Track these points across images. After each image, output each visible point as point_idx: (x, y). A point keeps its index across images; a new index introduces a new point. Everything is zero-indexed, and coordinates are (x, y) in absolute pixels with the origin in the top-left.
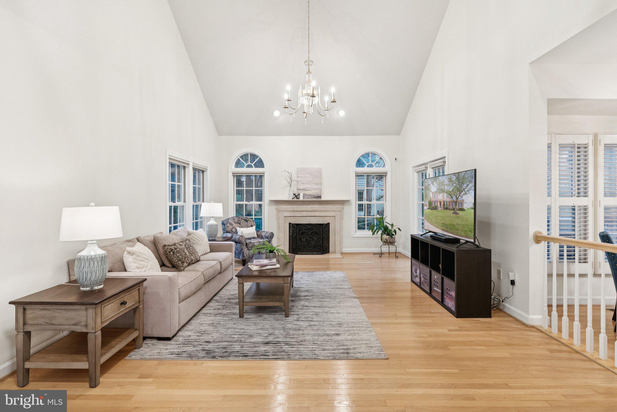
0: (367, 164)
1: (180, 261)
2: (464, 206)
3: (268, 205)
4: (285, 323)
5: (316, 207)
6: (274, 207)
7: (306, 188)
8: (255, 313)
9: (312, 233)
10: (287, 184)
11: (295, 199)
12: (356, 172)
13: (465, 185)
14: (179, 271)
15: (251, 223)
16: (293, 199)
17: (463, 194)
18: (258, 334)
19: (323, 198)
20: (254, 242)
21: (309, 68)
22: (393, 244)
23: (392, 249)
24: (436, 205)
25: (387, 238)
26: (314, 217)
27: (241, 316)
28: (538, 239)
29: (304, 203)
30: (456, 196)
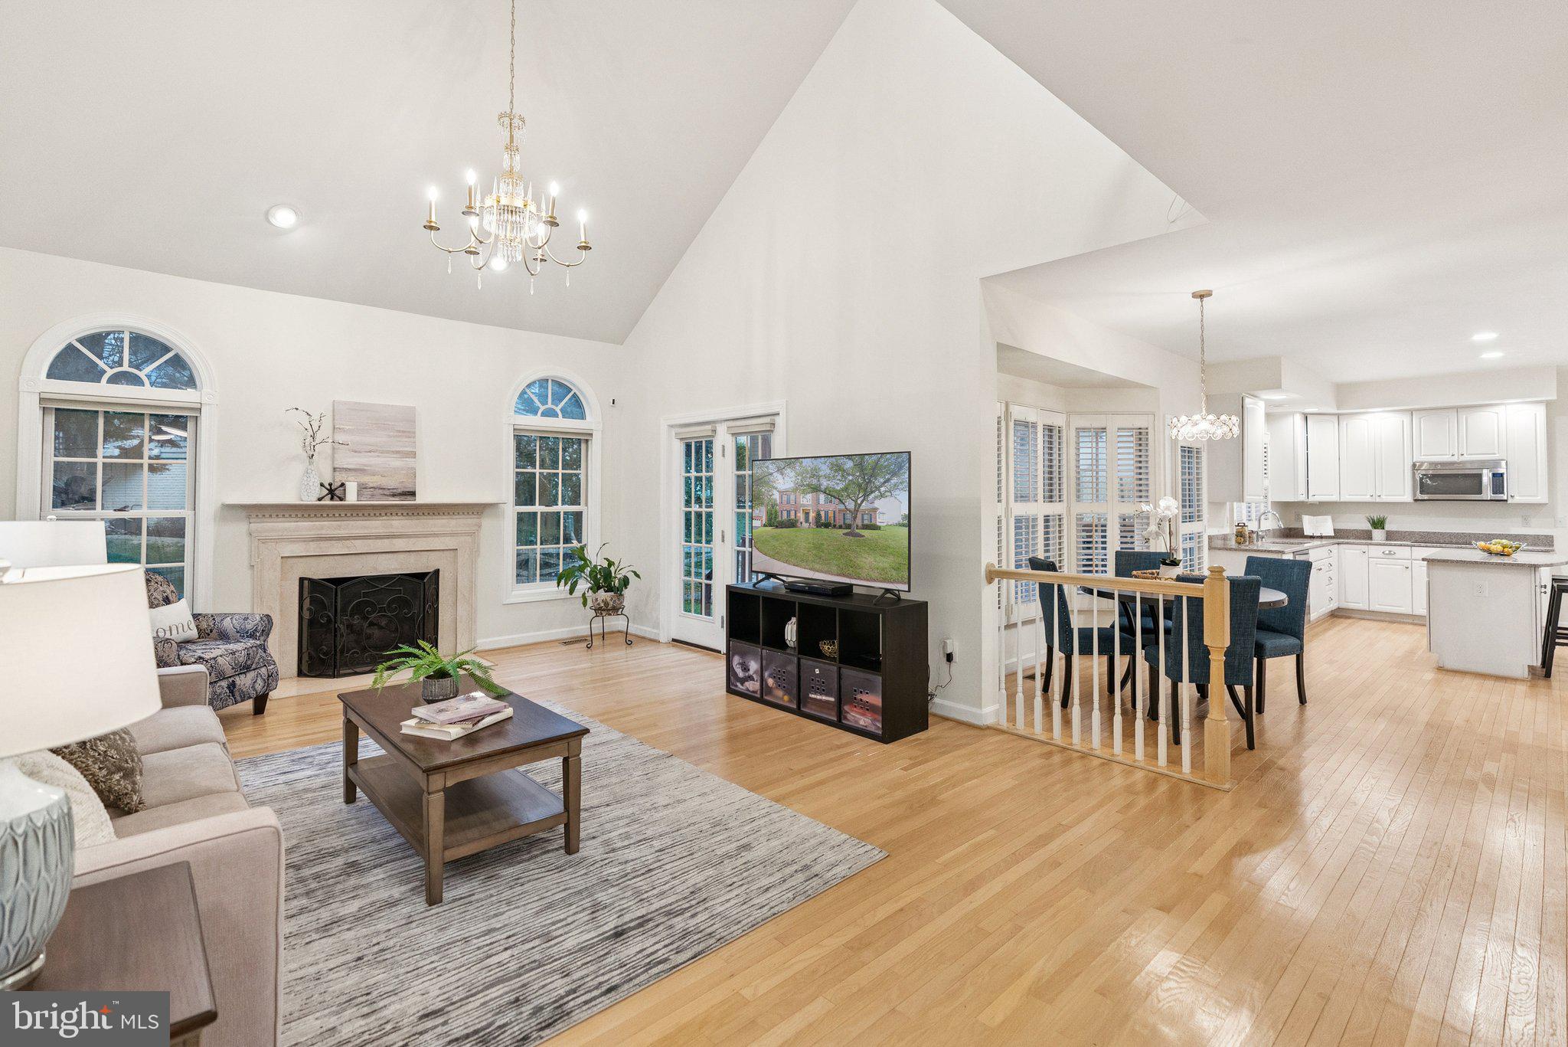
0: (542, 408)
1: (119, 769)
2: (878, 520)
3: (215, 519)
4: (592, 868)
5: (398, 524)
6: (239, 529)
7: (365, 465)
8: (460, 874)
9: (389, 605)
10: (300, 451)
11: (327, 502)
12: (516, 427)
13: (882, 480)
14: (129, 813)
15: (161, 588)
16: (320, 499)
17: (876, 498)
18: (559, 925)
19: (420, 499)
20: (212, 656)
21: (512, 137)
22: (619, 613)
23: (616, 623)
24: (793, 517)
25: (608, 599)
26: (390, 555)
27: (433, 899)
28: (992, 575)
29: (357, 511)
30: (856, 501)
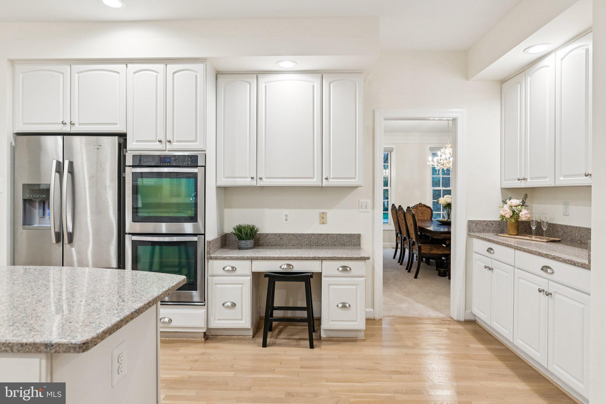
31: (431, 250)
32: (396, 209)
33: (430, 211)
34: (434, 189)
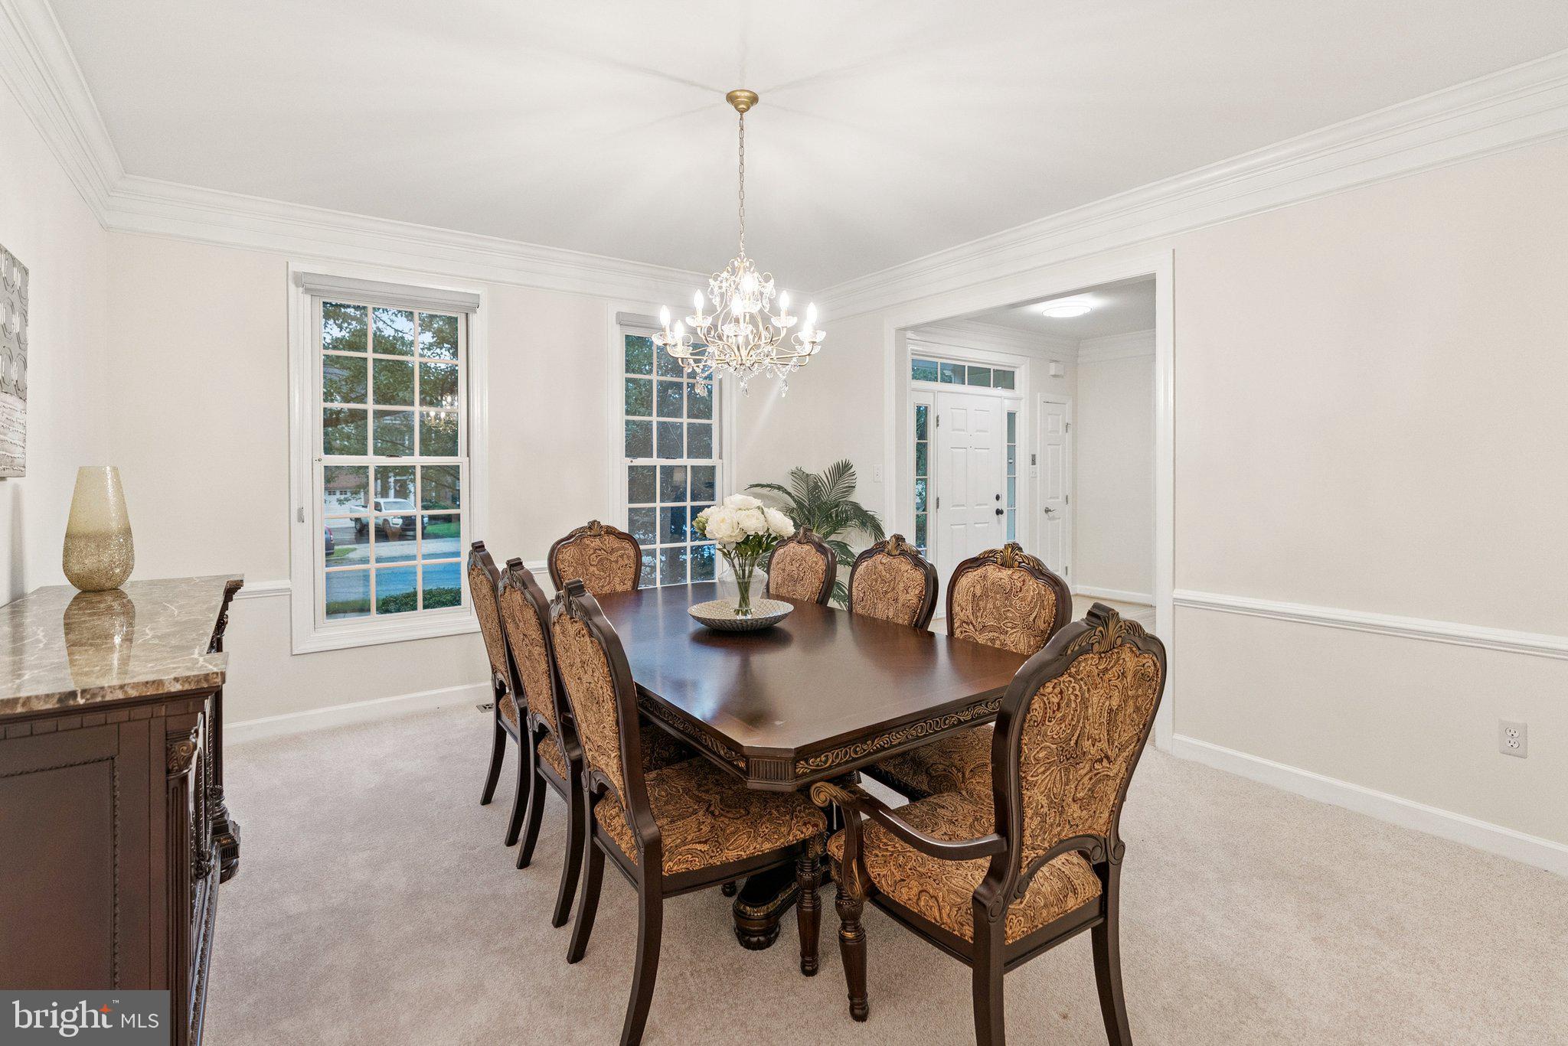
31: (715, 839)
32: (494, 572)
33: (632, 552)
34: (632, 464)
